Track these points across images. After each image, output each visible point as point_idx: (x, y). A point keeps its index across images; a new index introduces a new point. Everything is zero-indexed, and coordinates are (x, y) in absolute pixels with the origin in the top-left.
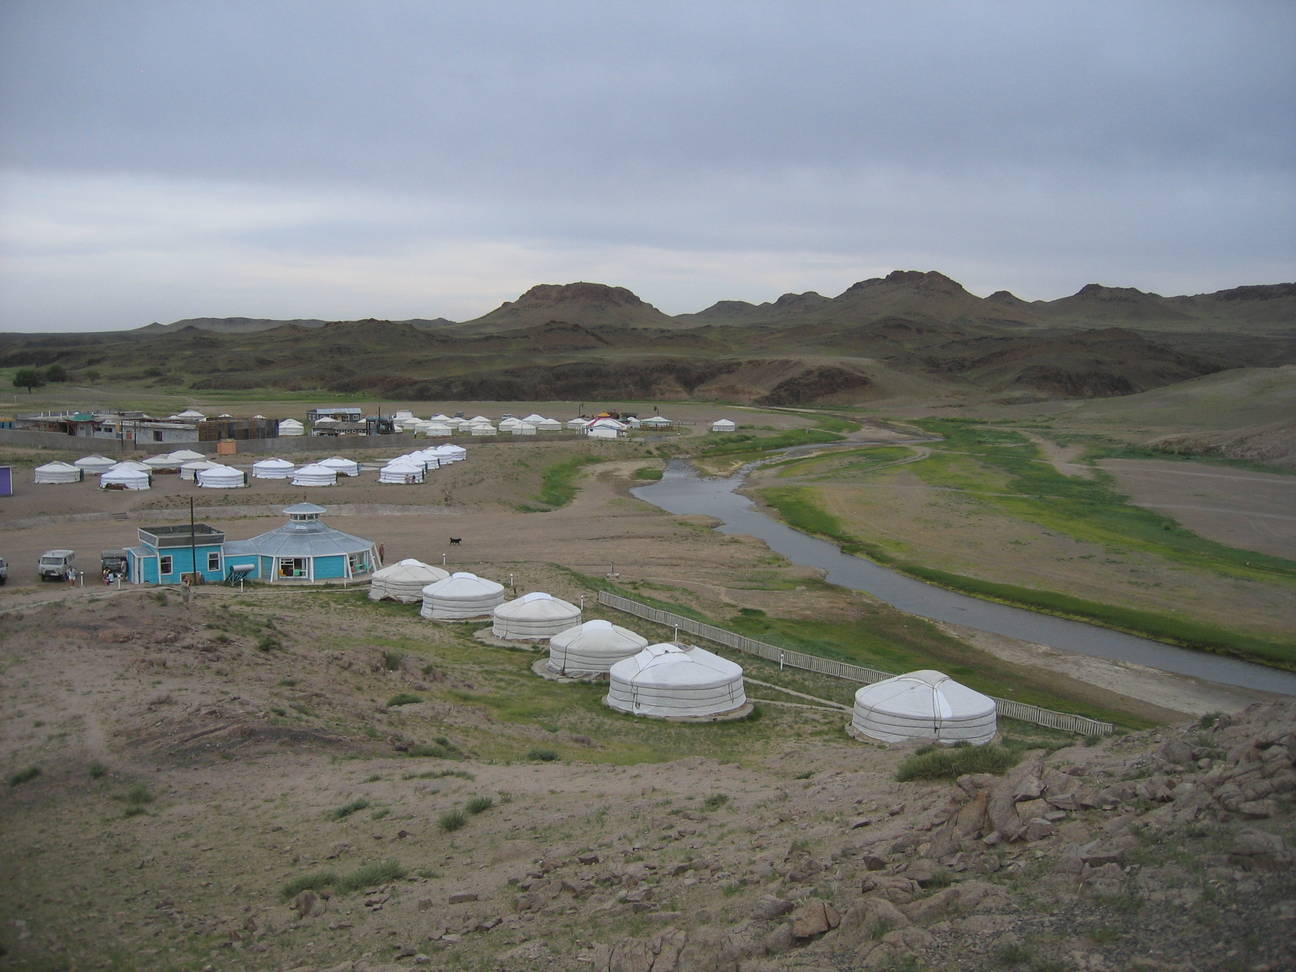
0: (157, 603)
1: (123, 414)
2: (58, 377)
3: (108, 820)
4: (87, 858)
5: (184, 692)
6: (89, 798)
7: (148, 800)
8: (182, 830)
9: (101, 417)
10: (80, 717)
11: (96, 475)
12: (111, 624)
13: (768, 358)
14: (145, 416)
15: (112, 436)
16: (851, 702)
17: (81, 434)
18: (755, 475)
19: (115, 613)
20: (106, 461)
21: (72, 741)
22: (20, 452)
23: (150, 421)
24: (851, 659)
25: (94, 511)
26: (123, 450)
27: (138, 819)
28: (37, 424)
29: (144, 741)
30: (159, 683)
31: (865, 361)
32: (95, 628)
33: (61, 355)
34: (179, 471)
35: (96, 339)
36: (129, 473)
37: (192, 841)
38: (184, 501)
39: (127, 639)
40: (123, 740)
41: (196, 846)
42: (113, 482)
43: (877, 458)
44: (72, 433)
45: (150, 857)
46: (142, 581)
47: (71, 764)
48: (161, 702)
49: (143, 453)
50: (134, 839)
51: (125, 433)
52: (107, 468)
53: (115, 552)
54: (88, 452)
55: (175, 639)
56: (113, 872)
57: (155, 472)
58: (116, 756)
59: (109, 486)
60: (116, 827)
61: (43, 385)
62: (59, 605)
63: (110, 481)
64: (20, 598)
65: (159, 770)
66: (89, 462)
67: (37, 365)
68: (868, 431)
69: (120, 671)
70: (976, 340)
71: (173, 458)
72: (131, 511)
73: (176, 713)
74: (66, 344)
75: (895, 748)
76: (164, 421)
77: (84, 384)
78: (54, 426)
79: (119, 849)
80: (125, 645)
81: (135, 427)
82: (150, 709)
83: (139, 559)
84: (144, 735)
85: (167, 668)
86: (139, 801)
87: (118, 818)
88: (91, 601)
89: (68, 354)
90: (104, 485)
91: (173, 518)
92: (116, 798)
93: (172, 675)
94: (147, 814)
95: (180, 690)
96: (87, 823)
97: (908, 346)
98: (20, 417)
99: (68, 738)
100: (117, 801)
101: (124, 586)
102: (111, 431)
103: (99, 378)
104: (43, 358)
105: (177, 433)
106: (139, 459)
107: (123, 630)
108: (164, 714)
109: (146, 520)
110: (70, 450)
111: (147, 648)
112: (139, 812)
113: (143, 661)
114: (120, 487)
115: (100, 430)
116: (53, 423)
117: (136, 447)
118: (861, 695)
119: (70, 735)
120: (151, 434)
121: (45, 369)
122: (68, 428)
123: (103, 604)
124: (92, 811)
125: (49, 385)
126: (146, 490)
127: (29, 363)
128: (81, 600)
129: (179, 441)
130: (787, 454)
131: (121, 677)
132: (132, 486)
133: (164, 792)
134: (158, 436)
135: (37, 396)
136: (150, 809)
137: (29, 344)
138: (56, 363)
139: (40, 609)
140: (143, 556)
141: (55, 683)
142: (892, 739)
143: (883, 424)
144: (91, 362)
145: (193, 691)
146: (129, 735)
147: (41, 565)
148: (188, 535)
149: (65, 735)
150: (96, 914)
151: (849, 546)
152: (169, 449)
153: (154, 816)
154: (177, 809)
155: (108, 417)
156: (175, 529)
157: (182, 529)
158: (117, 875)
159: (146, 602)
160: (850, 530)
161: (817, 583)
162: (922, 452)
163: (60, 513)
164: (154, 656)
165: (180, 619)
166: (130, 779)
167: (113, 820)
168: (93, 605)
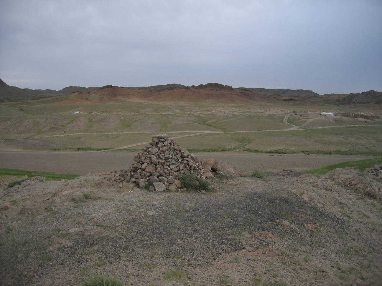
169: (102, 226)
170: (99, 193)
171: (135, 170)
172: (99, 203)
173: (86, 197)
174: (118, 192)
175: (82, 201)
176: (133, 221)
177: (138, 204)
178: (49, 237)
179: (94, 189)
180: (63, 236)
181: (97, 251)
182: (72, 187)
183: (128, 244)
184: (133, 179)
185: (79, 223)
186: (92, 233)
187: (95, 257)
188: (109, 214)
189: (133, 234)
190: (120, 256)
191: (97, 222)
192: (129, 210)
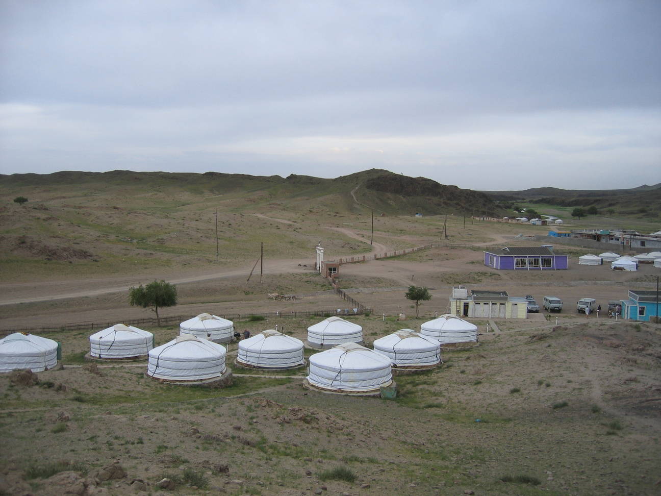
0: (635, 330)
1: (625, 232)
2: (593, 212)
3: (598, 434)
4: (585, 451)
5: (644, 377)
6: (590, 422)
7: (619, 429)
8: (635, 447)
9: (614, 233)
10: (590, 381)
11: (609, 262)
12: (611, 338)
14: (637, 233)
15: (619, 243)
17: (603, 241)
19: (612, 332)
20: (614, 255)
21: (585, 392)
22: (573, 248)
23: (639, 236)
25: (607, 281)
26: (624, 250)
27: (613, 437)
28: (582, 235)
29: (621, 398)
30: (632, 370)
32: (602, 339)
33: (596, 201)
34: (653, 262)
35: (614, 193)
36: (626, 262)
37: (640, 454)
38: (654, 278)
39: (617, 346)
40: (609, 396)
41: (641, 457)
42: (618, 266)
44: (598, 240)
45: (616, 457)
46: (629, 318)
47: (583, 403)
48: (631, 380)
49: (635, 252)
50: (610, 447)
51: (625, 241)
52: (615, 259)
53: (616, 302)
54: (606, 250)
55: (643, 350)
56: (597, 460)
57: (640, 262)
58: (606, 404)
59: (615, 268)
60: (601, 439)
61: (586, 216)
62: (585, 325)
63: (616, 266)
64: (567, 320)
65: (626, 415)
66: (606, 255)
67: (584, 206)
69: (613, 362)
71: (651, 256)
72: (626, 281)
73: (639, 387)
74: (599, 196)
76: (646, 236)
77: (606, 216)
78: (589, 236)
79: (601, 450)
80: (615, 349)
81: (631, 238)
82: (625, 383)
83: (628, 307)
84: (621, 395)
85: (637, 364)
86: (615, 428)
87: (603, 434)
88: (601, 325)
89: (599, 200)
90: (613, 267)
91: (648, 287)
92: (602, 424)
93: (639, 367)
94: (618, 435)
95: (642, 376)
96: (587, 434)
98: (573, 231)
99: (583, 391)
100: (603, 426)
101: (619, 320)
102: (618, 240)
103: (614, 213)
104: (587, 203)
105: (653, 242)
106: (632, 255)
107: (615, 341)
108: (632, 387)
109: (633, 287)
110: (597, 249)
111: (628, 352)
112: (613, 434)
113: (624, 358)
114: (621, 269)
115: (612, 239)
116: (590, 235)
117: (631, 249)
119: (584, 389)
120: (639, 243)
121: (587, 208)
122: (597, 237)
123: (607, 327)
124: (590, 428)
125: (590, 216)
126: (634, 272)
127: (579, 205)
128: (596, 324)
129: (653, 247)
131: (613, 365)
132: (628, 269)
133: (627, 426)
134: (643, 244)
135: (582, 221)
136: (620, 433)
137: (580, 196)
138: (593, 205)
139: (575, 326)
140: (630, 305)
141: (579, 363)
144: (610, 205)
145: (649, 377)
146: (613, 394)
147: (578, 305)
148: (655, 296)
149: (581, 389)
150: (585, 477)
152: (648, 251)
153: (621, 437)
154: (633, 436)
155: (618, 233)
156: (648, 293)
157: (652, 293)
158: (598, 461)
159: (629, 328)
163: (590, 280)
164: (631, 357)
165: (646, 339)
166: (611, 416)
167: (600, 435)
168: (601, 327)
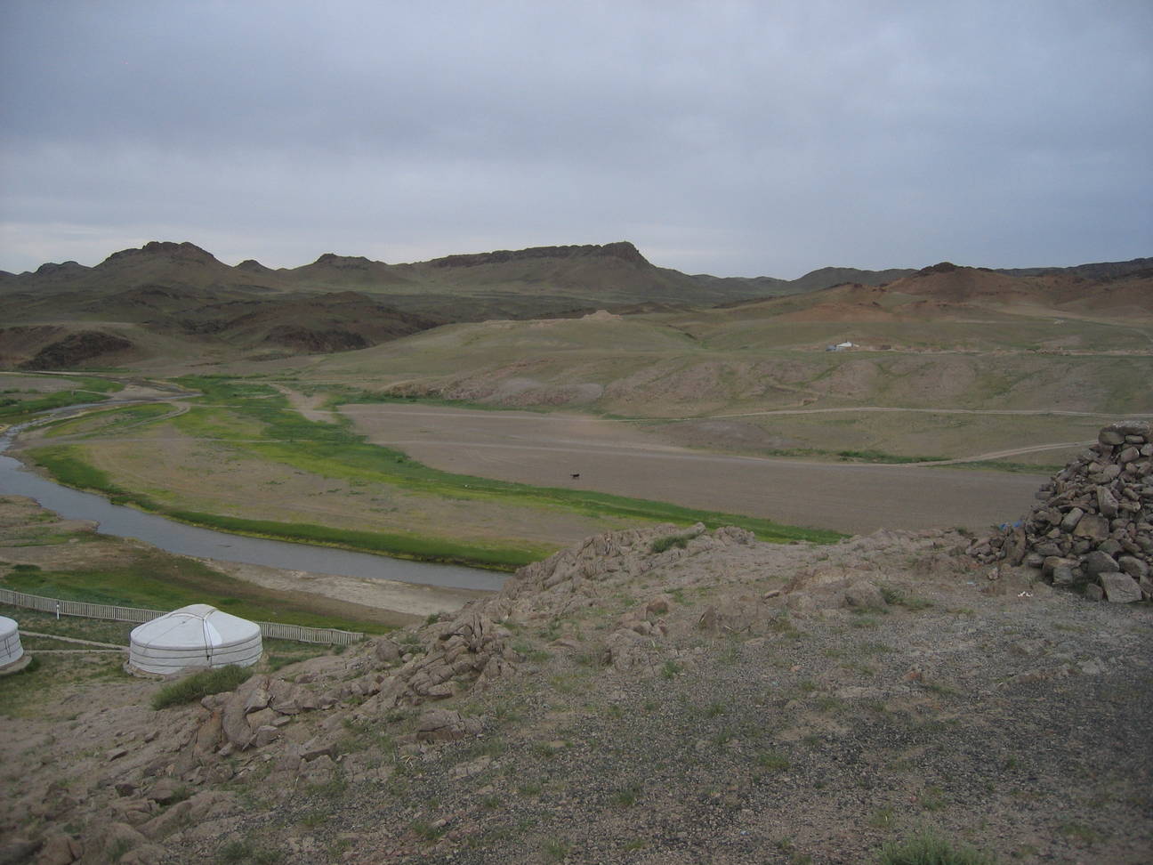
13: (30, 325)
16: (127, 641)
18: (23, 437)
24: (126, 602)
31: (127, 326)
43: (141, 414)
68: (130, 391)
70: (229, 304)
75: (170, 679)
97: (166, 311)
118: (138, 634)
130: (53, 415)
142: (169, 671)
143: (146, 383)
151: (119, 497)
160: (119, 483)
161: (89, 535)
162: (183, 407)
169: (935, 690)
170: (925, 589)
171: (1042, 528)
172: (925, 620)
173: (889, 598)
174: (985, 591)
175: (876, 609)
176: (1032, 685)
177: (1050, 635)
178: (782, 704)
179: (908, 577)
180: (822, 707)
181: (920, 764)
182: (844, 567)
183: (1017, 755)
184: (1034, 558)
185: (867, 672)
186: (904, 706)
187: (913, 781)
188: (958, 656)
189: (1032, 727)
190: (990, 789)
191: (919, 677)
192: (1021, 652)
